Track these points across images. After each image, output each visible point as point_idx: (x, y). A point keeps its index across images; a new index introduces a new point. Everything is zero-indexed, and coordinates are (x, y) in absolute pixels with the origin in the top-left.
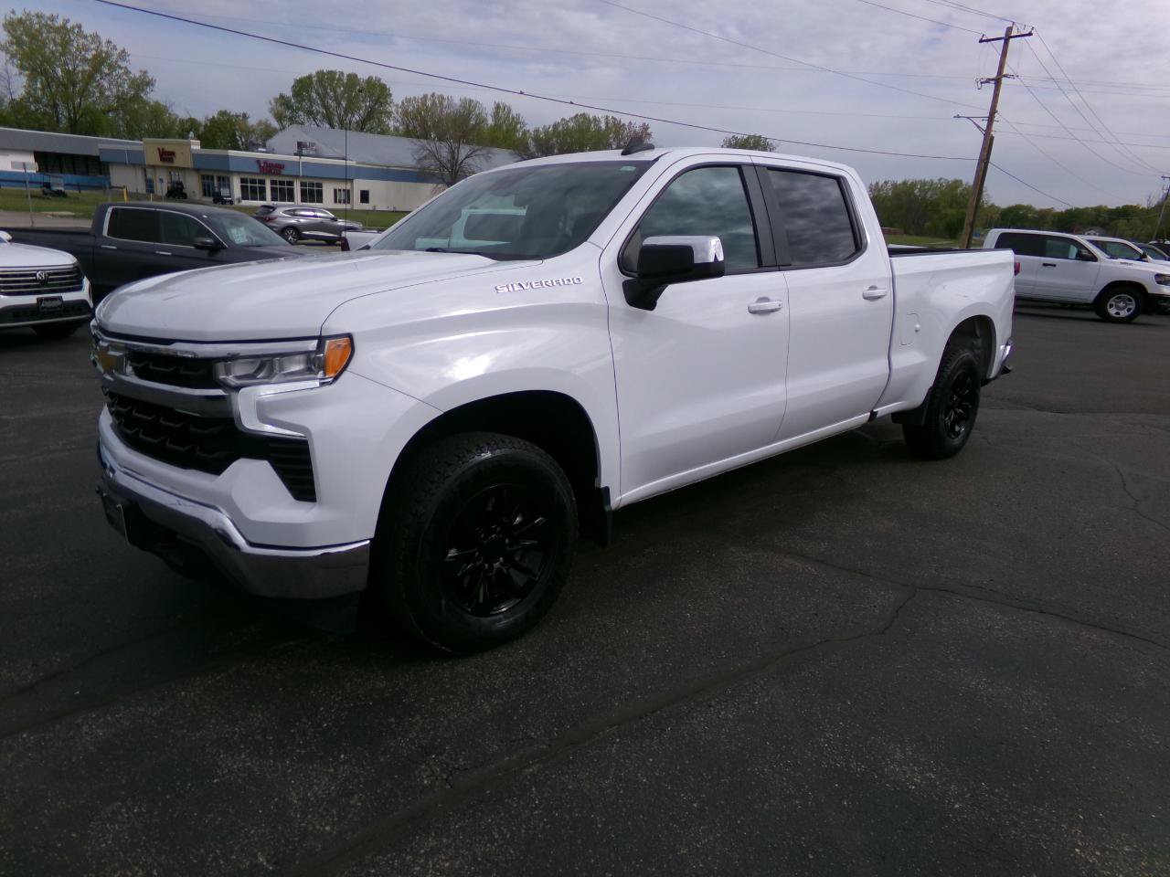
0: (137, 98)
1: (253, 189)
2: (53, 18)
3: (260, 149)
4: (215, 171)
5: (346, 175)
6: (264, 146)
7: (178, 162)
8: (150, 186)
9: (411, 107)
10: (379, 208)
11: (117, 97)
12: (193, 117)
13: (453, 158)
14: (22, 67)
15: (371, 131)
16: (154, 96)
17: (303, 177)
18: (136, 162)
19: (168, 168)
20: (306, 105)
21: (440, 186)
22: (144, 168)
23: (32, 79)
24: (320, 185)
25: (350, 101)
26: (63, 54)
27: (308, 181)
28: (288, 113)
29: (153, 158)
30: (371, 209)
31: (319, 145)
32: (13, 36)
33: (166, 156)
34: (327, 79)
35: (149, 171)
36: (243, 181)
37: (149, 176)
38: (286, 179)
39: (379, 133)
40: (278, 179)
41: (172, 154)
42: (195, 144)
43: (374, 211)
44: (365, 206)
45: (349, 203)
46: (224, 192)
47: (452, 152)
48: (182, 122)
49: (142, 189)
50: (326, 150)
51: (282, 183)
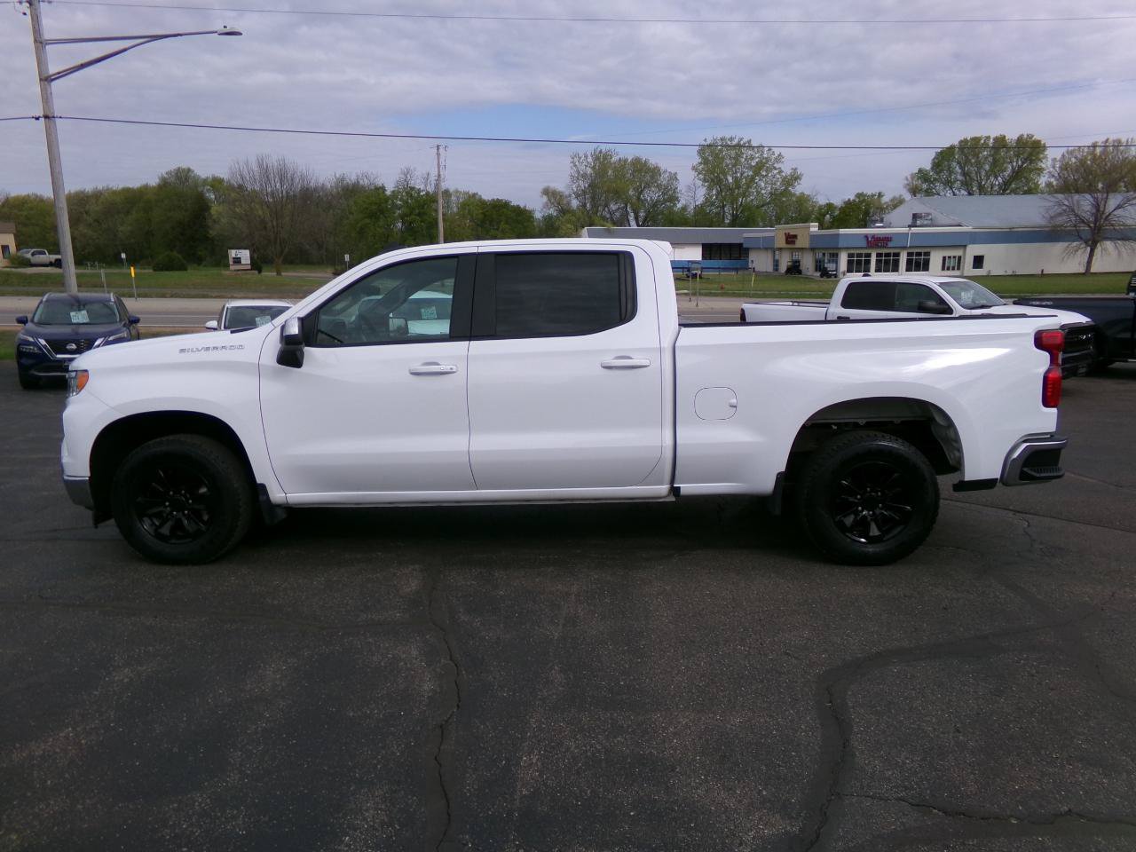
0: (786, 192)
1: (859, 262)
2: (731, 139)
3: (877, 225)
4: (827, 249)
5: (960, 242)
6: (882, 221)
7: (799, 244)
8: (776, 264)
9: (1074, 160)
10: (994, 273)
11: (771, 193)
12: (831, 202)
13: (1098, 210)
14: (705, 180)
15: (1014, 192)
16: (799, 189)
17: (910, 247)
18: (768, 247)
19: (791, 249)
20: (944, 175)
21: (1075, 244)
22: (774, 250)
23: (710, 189)
24: (928, 254)
25: (995, 163)
26: (734, 166)
27: (915, 251)
28: (925, 186)
29: (780, 242)
30: (985, 274)
31: (936, 214)
32: (703, 158)
33: (791, 239)
34: (970, 147)
35: (777, 252)
36: (850, 255)
37: (777, 257)
38: (892, 251)
39: (1025, 193)
40: (884, 251)
41: (795, 236)
42: (814, 226)
43: (988, 276)
44: (978, 272)
45: (958, 269)
46: (830, 266)
47: (1097, 207)
48: (820, 208)
49: (770, 269)
50: (941, 219)
51: (888, 255)
